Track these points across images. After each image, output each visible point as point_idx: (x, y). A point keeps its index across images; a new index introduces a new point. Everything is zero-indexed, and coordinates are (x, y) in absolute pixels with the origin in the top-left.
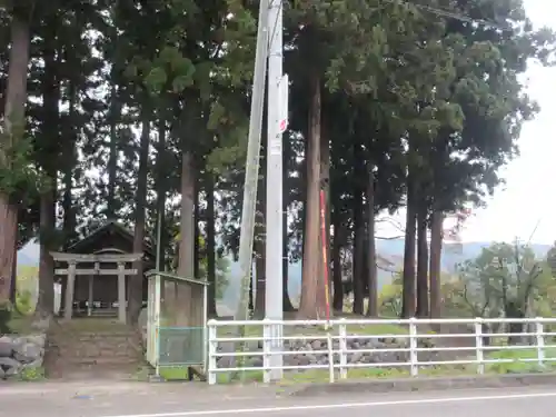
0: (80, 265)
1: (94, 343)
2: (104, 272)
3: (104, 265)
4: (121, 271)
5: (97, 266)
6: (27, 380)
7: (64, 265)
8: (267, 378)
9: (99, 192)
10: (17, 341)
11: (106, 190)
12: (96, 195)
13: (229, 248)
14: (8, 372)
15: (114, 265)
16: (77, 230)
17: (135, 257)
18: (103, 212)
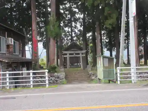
0: (70, 54)
1: (76, 74)
2: (76, 56)
3: (76, 54)
4: (81, 55)
5: (74, 54)
6: (63, 84)
7: (66, 54)
8: (133, 82)
9: (68, 34)
10: (59, 74)
11: (70, 33)
12: (67, 35)
13: (105, 47)
14: (57, 82)
15: (79, 54)
16: (63, 44)
17: (84, 51)
18: (70, 39)
